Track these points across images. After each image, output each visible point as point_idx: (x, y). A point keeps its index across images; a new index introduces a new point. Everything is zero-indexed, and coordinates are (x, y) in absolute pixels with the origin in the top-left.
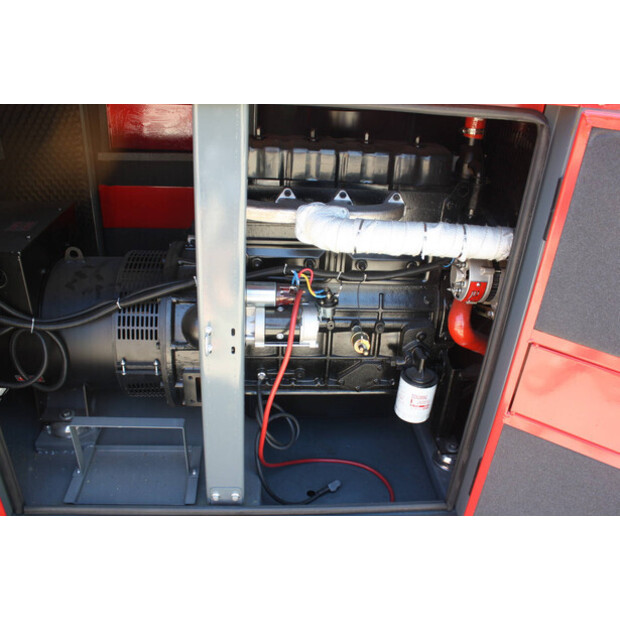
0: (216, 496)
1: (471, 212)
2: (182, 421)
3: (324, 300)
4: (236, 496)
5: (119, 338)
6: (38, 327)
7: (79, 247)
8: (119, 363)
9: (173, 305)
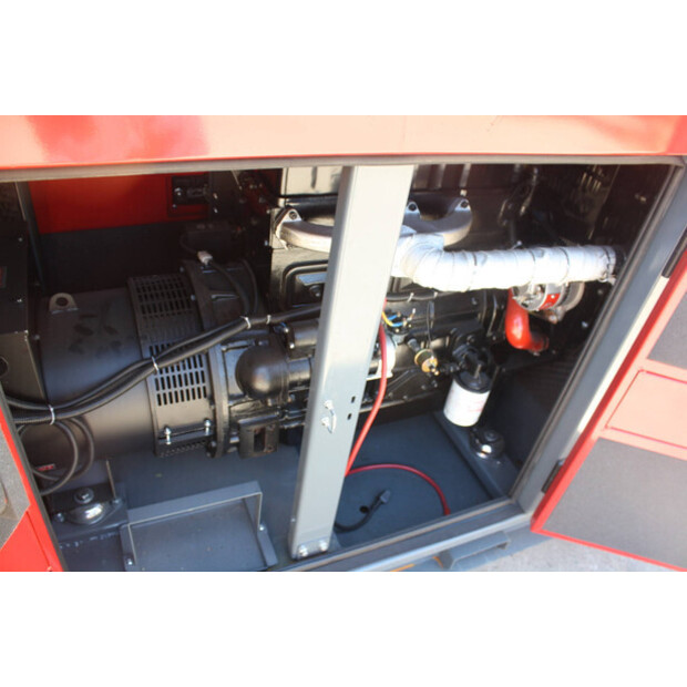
0: (304, 552)
1: (523, 209)
2: (255, 484)
3: (400, 328)
4: (324, 546)
5: (160, 404)
6: (60, 417)
7: (70, 293)
8: (163, 432)
9: (223, 352)
